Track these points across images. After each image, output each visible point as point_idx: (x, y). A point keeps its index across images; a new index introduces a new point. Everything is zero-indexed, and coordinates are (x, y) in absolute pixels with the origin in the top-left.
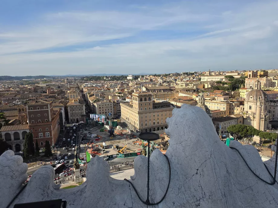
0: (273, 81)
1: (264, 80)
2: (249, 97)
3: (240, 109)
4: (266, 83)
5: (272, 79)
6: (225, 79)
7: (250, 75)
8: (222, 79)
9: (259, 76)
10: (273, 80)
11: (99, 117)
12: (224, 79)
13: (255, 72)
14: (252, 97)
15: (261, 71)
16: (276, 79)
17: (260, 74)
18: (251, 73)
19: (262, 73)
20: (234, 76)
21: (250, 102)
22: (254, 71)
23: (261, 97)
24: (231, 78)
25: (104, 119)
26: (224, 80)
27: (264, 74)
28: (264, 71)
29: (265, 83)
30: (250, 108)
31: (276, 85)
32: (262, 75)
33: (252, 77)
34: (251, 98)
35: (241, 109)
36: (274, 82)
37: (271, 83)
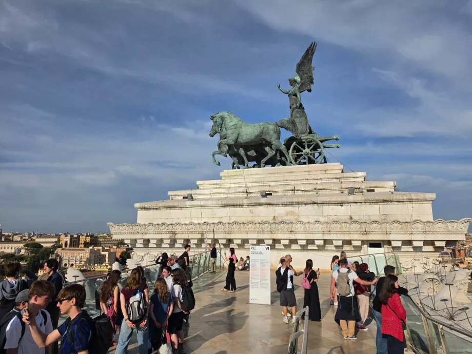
0: (103, 253)
1: (88, 251)
4: (90, 257)
5: (101, 250)
6: (26, 249)
7: (66, 242)
8: (19, 250)
9: (83, 244)
10: (103, 251)
12: (22, 248)
13: (75, 238)
15: (87, 236)
16: (107, 250)
17: (85, 242)
18: (68, 239)
19: (88, 240)
20: (42, 244)
22: (73, 236)
24: (36, 247)
26: (23, 252)
27: (90, 241)
28: (92, 236)
29: (88, 257)
31: (107, 259)
32: (88, 243)
33: (70, 246)
36: (103, 255)
37: (99, 257)
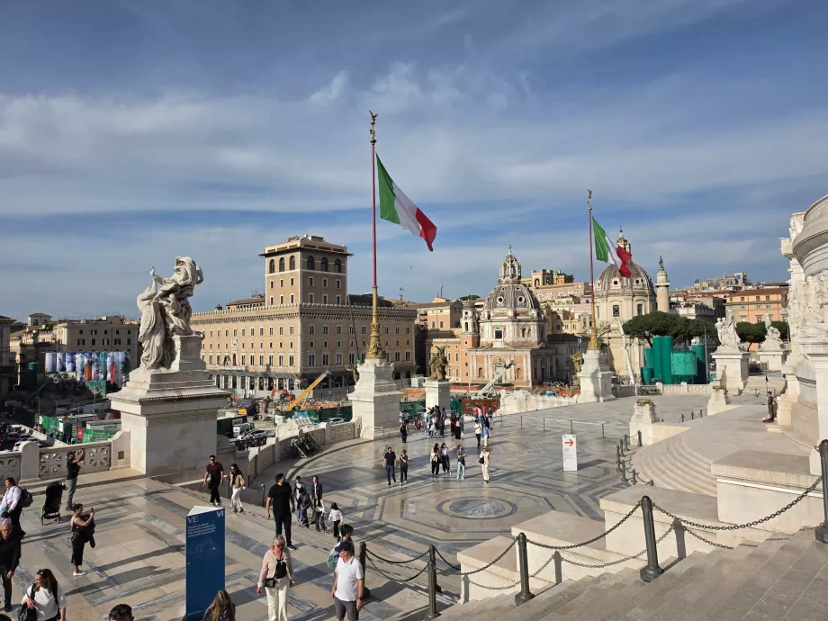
2: (609, 283)
3: (583, 325)
11: (90, 363)
14: (618, 280)
21: (614, 294)
23: (639, 279)
25: (121, 366)
30: (616, 311)
34: (616, 283)
35: (585, 323)
